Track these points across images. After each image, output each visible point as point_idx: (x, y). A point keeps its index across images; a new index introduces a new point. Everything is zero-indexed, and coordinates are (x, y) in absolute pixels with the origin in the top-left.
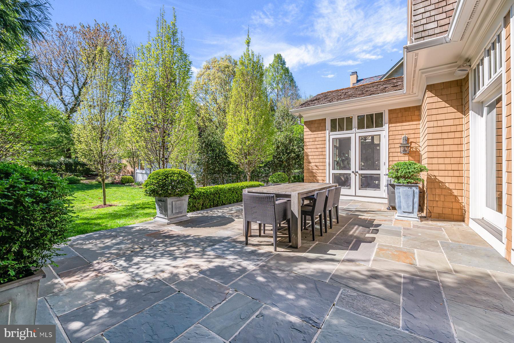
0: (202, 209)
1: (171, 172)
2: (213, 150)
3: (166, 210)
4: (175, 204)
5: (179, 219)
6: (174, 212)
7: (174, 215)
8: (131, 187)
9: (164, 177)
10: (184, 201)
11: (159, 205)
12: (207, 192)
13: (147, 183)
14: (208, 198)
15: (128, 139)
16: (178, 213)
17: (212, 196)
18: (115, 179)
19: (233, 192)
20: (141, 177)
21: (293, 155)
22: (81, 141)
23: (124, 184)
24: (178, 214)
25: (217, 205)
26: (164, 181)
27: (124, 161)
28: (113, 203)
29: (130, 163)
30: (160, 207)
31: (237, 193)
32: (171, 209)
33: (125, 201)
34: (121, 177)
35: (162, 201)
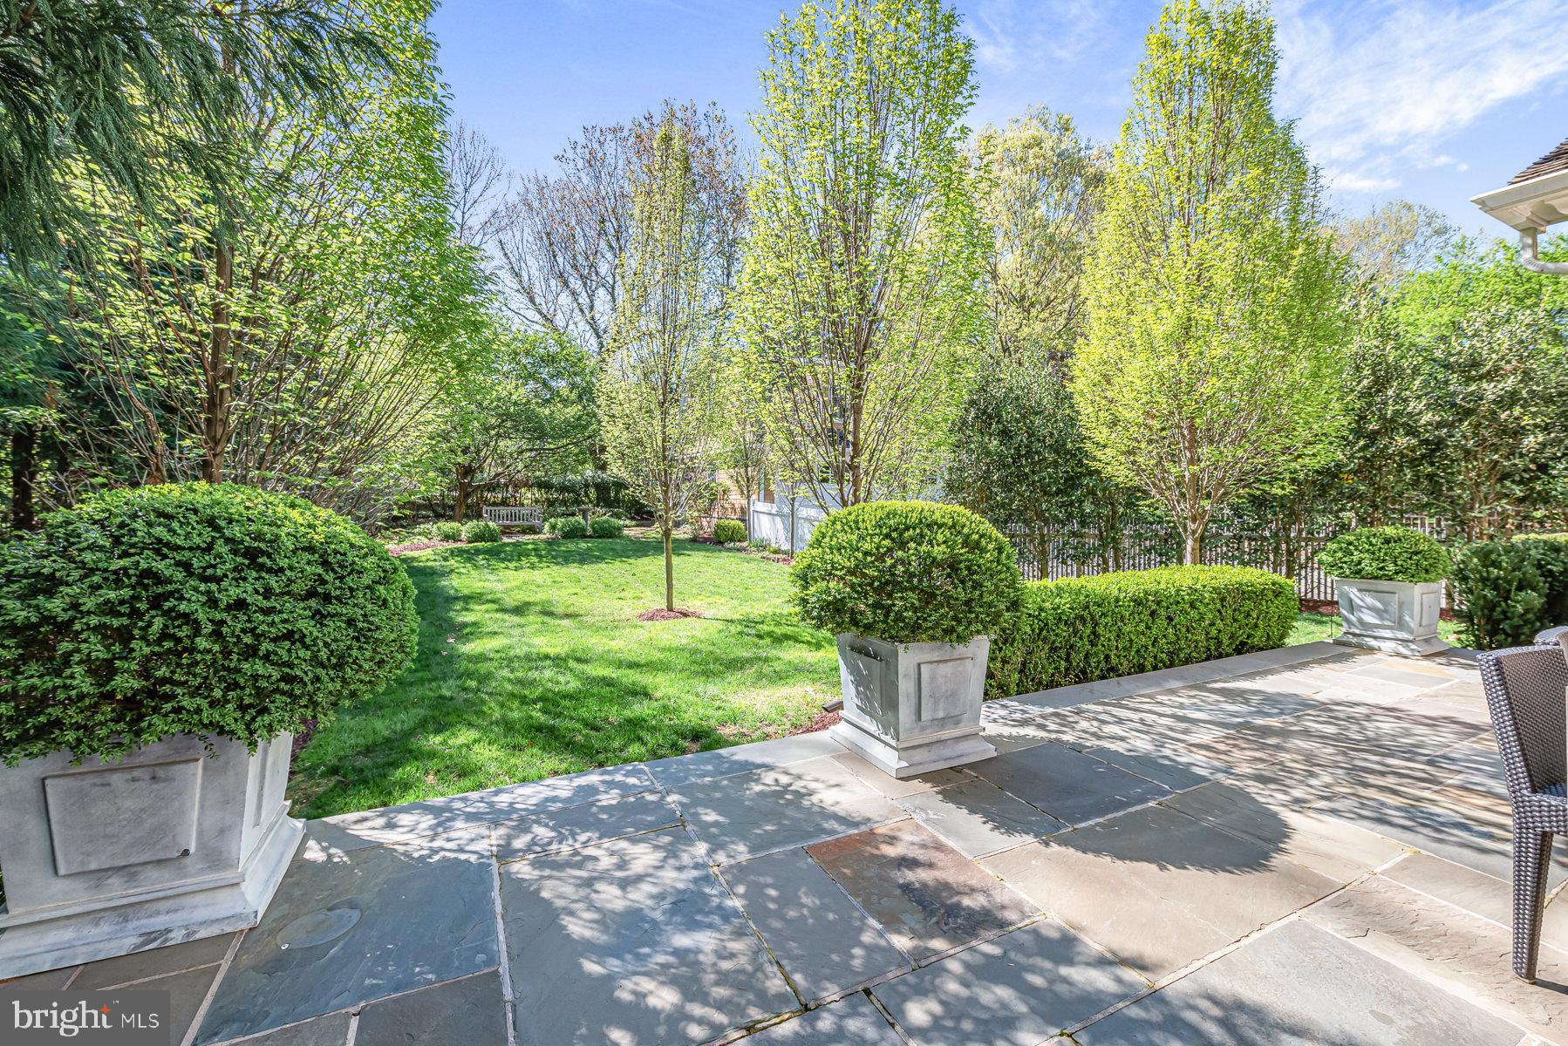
0: (1022, 690)
1: (914, 518)
2: (1005, 434)
3: (890, 703)
4: (933, 678)
5: (948, 752)
6: (925, 716)
7: (923, 729)
8: (739, 554)
9: (887, 543)
10: (969, 663)
11: (854, 670)
12: (1041, 609)
13: (809, 566)
14: (1045, 640)
15: (737, 387)
16: (942, 723)
17: (1063, 631)
18: (701, 528)
19: (1153, 614)
20: (767, 526)
21: (1402, 441)
22: (614, 416)
23: (721, 543)
24: (943, 727)
25: (1083, 677)
26: (889, 562)
27: (724, 477)
28: (692, 604)
29: (738, 482)
30: (860, 681)
31: (1170, 619)
32: (914, 701)
33: (723, 600)
34: (714, 521)
35: (868, 654)
